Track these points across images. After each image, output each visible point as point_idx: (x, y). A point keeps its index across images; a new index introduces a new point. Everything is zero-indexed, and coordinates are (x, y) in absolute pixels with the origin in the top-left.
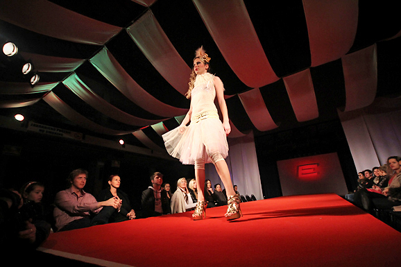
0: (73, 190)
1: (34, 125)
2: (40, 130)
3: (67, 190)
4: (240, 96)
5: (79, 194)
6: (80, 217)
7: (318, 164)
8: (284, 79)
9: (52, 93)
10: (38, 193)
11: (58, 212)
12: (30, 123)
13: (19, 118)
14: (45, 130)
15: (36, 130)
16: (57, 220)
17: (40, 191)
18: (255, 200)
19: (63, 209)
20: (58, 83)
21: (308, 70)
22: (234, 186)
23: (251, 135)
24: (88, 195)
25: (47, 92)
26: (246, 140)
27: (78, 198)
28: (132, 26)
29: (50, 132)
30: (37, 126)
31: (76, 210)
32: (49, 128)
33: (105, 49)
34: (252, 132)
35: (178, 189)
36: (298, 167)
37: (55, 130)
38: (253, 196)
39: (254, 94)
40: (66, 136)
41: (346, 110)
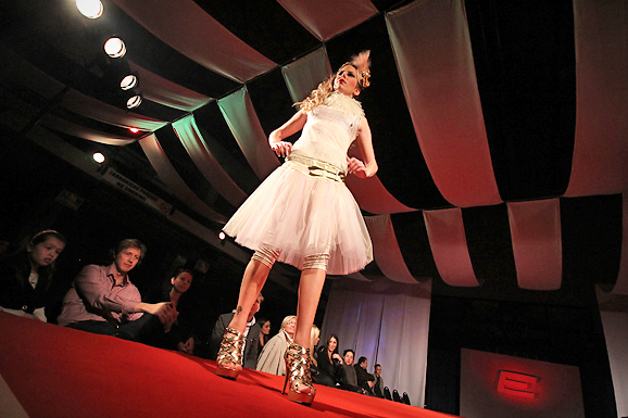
0: (113, 270)
1: (114, 175)
2: (118, 184)
3: (103, 268)
4: (426, 214)
5: (119, 281)
6: (100, 319)
7: (539, 379)
8: (509, 204)
9: (153, 136)
10: (49, 248)
11: (73, 296)
12: (110, 169)
13: (99, 158)
14: (126, 185)
15: (114, 181)
16: (65, 309)
17: (54, 247)
18: (408, 402)
19: (82, 295)
20: (165, 124)
21: (556, 201)
22: (376, 366)
23: (428, 286)
24: (131, 287)
25: (148, 133)
26: (416, 293)
27: (114, 285)
28: (292, 64)
29: (130, 191)
30: (117, 177)
31: (98, 302)
32: (131, 185)
33: (244, 90)
34: (430, 281)
35: (281, 333)
36: (499, 372)
37: (137, 189)
38: (406, 396)
39: (451, 218)
40: (149, 202)
41: (615, 291)
